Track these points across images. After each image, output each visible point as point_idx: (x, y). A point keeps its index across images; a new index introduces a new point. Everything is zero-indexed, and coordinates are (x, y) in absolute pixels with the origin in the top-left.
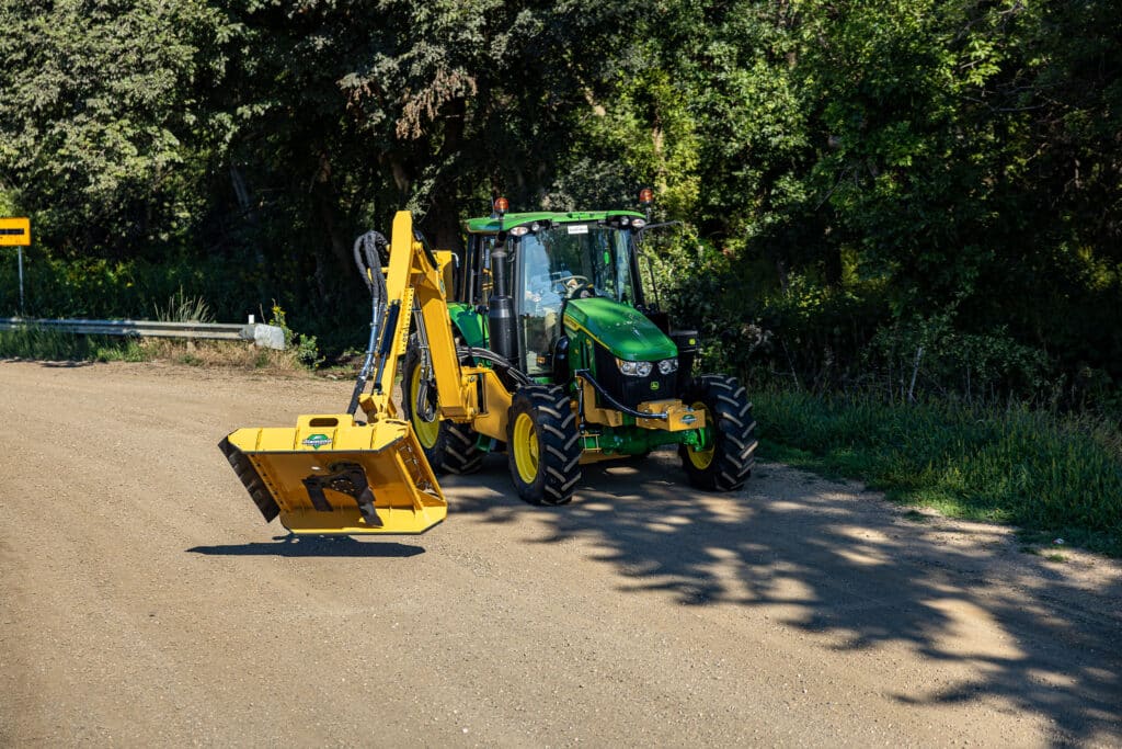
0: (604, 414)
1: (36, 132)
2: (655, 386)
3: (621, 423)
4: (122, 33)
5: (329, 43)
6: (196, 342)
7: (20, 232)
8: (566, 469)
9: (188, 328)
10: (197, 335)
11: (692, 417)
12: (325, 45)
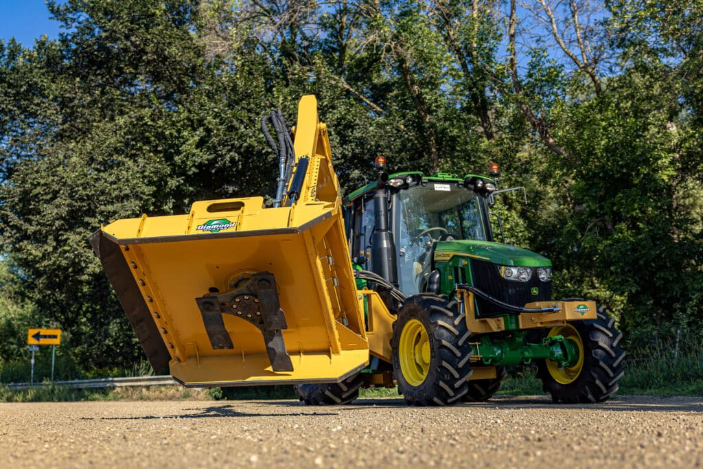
0: (485, 322)
1: (55, 244)
2: (535, 291)
3: (503, 328)
4: (110, 179)
5: (236, 189)
6: (148, 387)
7: (55, 337)
8: (461, 365)
9: (143, 380)
10: (148, 383)
11: (586, 307)
12: (234, 191)
